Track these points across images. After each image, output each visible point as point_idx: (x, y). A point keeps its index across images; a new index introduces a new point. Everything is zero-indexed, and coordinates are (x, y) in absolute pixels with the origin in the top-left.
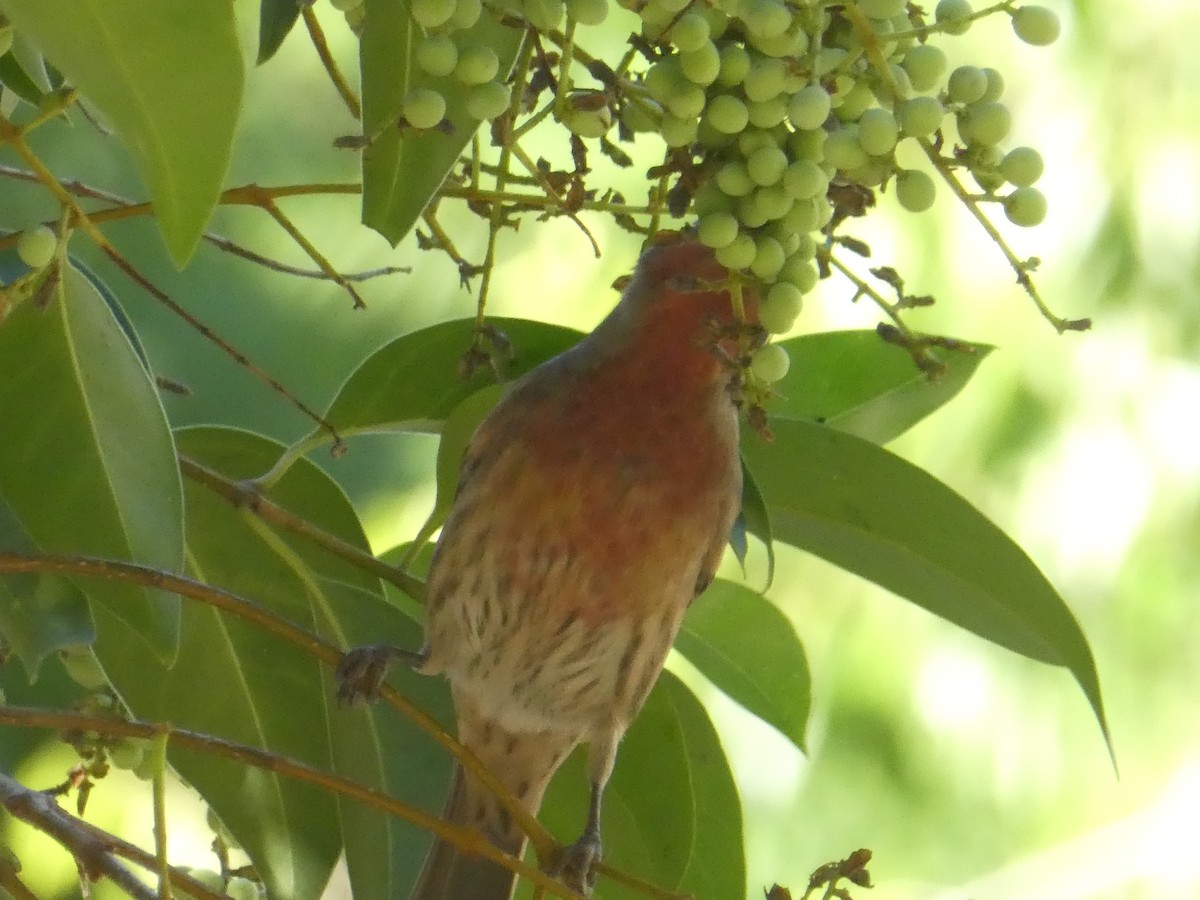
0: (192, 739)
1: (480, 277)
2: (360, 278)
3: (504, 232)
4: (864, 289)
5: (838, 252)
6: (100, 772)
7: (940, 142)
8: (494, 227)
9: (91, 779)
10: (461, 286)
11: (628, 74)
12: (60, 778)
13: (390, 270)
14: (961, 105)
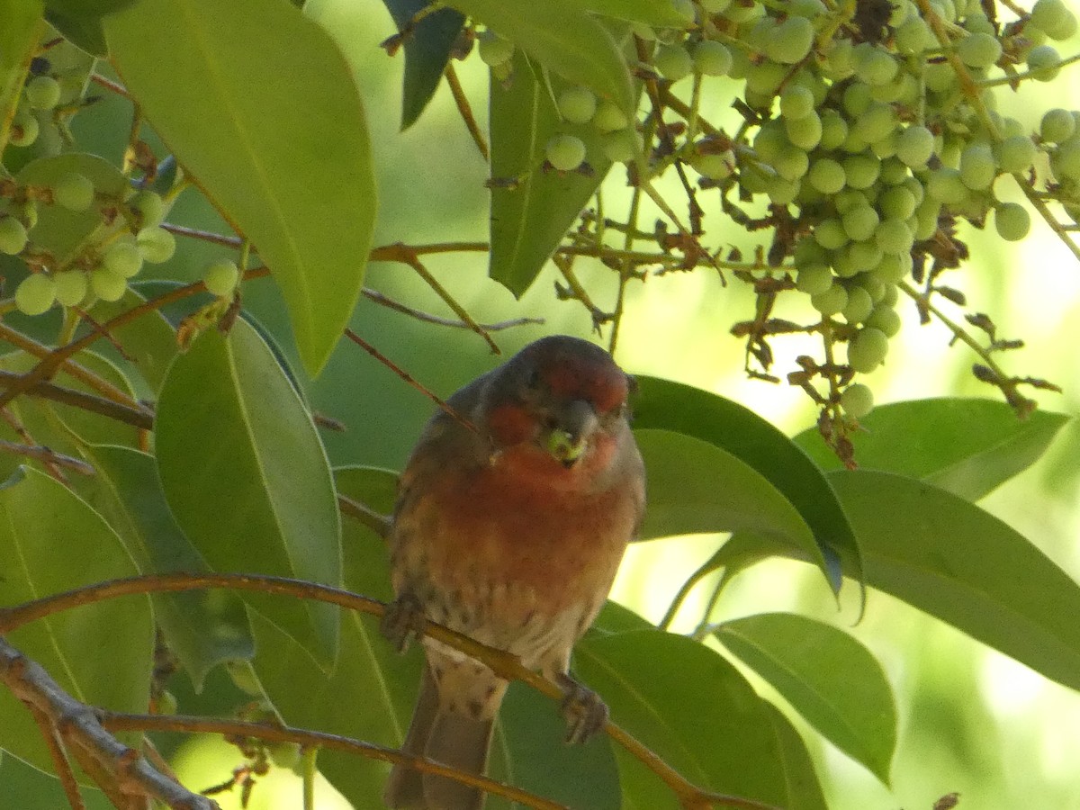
0: (343, 742)
1: (610, 324)
2: (497, 328)
3: (632, 283)
4: (959, 334)
5: (936, 300)
6: (261, 770)
7: (1033, 178)
8: (623, 279)
9: (253, 776)
10: (594, 331)
11: (746, 141)
12: (226, 776)
13: (525, 321)
14: (1052, 145)
